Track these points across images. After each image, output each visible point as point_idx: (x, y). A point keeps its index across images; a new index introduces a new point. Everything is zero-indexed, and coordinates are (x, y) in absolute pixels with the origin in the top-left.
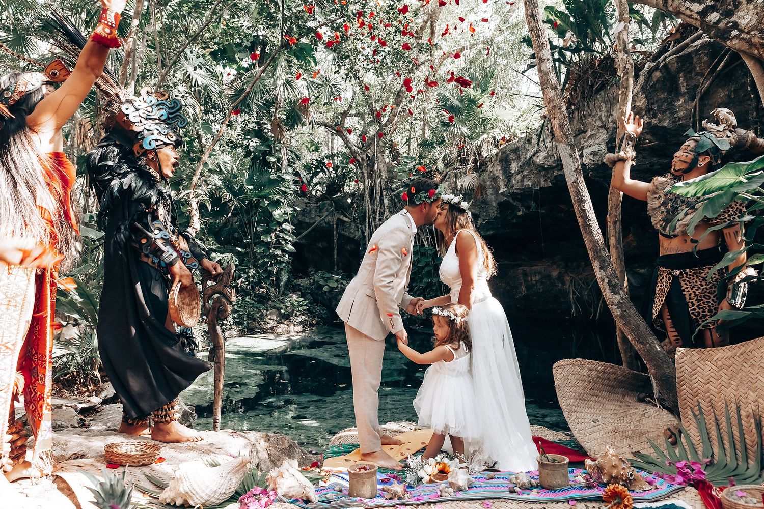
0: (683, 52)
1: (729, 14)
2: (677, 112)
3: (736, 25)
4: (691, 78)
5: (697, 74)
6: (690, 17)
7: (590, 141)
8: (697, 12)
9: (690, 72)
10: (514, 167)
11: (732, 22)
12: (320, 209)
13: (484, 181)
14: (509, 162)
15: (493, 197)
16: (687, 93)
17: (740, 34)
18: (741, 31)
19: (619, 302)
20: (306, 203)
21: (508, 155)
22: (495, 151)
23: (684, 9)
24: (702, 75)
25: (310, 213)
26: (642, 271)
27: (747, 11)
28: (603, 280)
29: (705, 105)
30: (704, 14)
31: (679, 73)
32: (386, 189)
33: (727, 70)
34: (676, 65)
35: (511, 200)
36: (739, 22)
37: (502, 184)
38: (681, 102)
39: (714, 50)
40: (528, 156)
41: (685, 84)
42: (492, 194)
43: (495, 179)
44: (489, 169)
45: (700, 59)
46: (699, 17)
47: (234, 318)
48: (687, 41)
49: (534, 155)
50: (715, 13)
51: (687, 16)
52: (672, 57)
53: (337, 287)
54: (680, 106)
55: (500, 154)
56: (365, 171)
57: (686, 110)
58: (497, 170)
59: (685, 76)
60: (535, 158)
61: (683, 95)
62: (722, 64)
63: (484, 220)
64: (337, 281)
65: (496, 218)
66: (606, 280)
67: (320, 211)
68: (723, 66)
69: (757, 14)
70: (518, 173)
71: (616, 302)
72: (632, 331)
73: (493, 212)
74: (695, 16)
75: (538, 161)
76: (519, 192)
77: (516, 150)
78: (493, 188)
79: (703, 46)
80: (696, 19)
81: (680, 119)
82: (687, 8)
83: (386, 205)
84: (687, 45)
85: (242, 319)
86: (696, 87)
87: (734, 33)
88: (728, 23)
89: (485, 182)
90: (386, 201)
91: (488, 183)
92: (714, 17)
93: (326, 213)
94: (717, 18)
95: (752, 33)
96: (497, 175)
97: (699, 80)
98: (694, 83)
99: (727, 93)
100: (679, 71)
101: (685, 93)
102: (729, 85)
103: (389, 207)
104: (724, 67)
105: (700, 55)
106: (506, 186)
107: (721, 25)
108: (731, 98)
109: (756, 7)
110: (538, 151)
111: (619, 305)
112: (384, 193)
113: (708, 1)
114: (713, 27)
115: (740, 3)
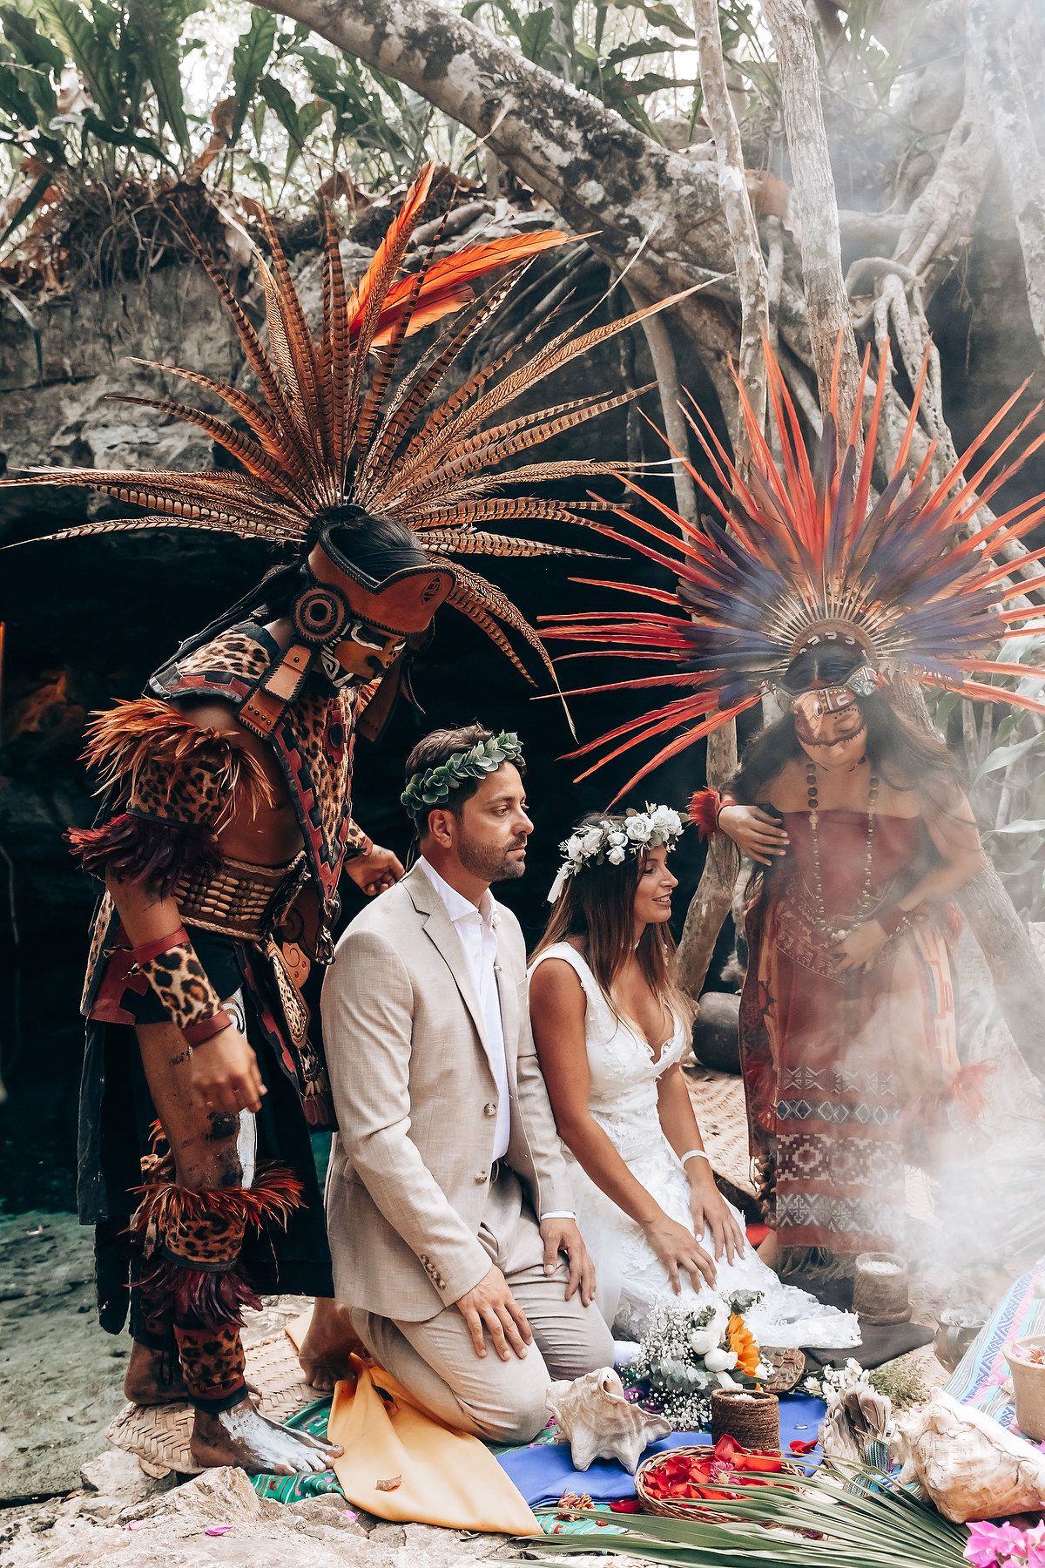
1: (621, 195)
3: (637, 227)
6: (540, 169)
7: (103, 411)
8: (559, 168)
11: (629, 217)
17: (645, 250)
23: (529, 146)
30: (573, 173)
36: (642, 221)
46: (561, 179)
50: (594, 183)
51: (534, 166)
69: (678, 217)
74: (554, 174)
80: (555, 182)
82: (536, 149)
87: (633, 242)
88: (621, 215)
92: (592, 191)
94: (600, 197)
95: (670, 255)
107: (608, 215)
109: (676, 201)
113: (579, 149)
114: (587, 212)
115: (642, 179)
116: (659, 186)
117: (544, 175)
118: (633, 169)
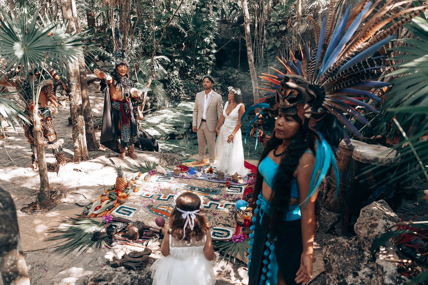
12: (233, 31)
20: (227, 27)
25: (228, 33)
32: (266, 25)
47: (185, 91)
53: (236, 77)
55: (323, 14)
56: (256, 13)
58: (320, 23)
64: (237, 74)
67: (233, 33)
83: (265, 34)
85: (189, 91)
90: (265, 32)
93: (236, 34)
103: (266, 36)
112: (265, 27)
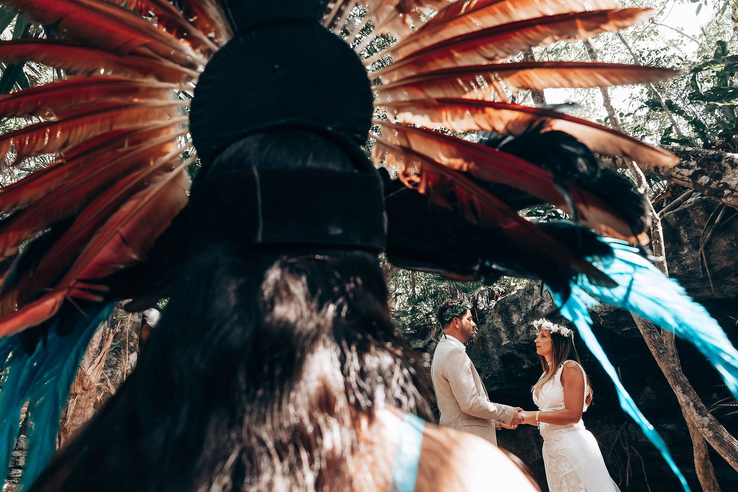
0: (679, 209)
1: (718, 177)
2: (684, 260)
3: (726, 186)
4: (691, 230)
5: (696, 226)
6: (682, 180)
8: (688, 176)
9: (689, 225)
10: (516, 318)
11: (723, 183)
13: (483, 333)
14: (509, 314)
15: (494, 350)
16: (690, 243)
17: (732, 193)
18: (733, 190)
19: (709, 424)
21: (508, 307)
22: (493, 303)
23: (675, 173)
24: (702, 227)
26: (670, 427)
27: (733, 174)
28: (688, 404)
29: (710, 254)
30: (695, 177)
31: (678, 226)
33: (725, 222)
34: (674, 219)
35: (516, 353)
36: (728, 183)
37: (504, 336)
38: (686, 251)
39: (708, 206)
40: (530, 307)
41: (686, 236)
42: (493, 347)
43: (496, 331)
44: (487, 321)
45: (697, 214)
46: (690, 180)
48: (679, 199)
49: (538, 305)
50: (704, 177)
51: (678, 179)
52: (669, 213)
54: (686, 255)
55: (499, 306)
57: (693, 258)
58: (498, 322)
59: (685, 229)
60: (539, 308)
61: (686, 245)
62: (719, 217)
63: (487, 375)
65: (499, 372)
66: (691, 404)
68: (720, 219)
70: (523, 324)
71: (706, 424)
72: (729, 451)
73: (497, 366)
74: (687, 179)
75: (544, 311)
76: (525, 343)
77: (516, 301)
78: (494, 340)
79: (697, 203)
80: (688, 181)
81: (688, 267)
82: (677, 173)
84: (680, 203)
86: (697, 238)
87: (727, 192)
88: (719, 184)
89: (485, 335)
91: (488, 336)
92: (704, 179)
94: (708, 180)
96: (497, 326)
97: (699, 231)
98: (694, 234)
99: (729, 242)
100: (679, 224)
101: (688, 243)
102: (729, 235)
104: (722, 220)
105: (695, 210)
106: (509, 337)
107: (713, 186)
108: (734, 247)
110: (542, 301)
111: (710, 427)
113: (696, 167)
114: (704, 187)
115: (725, 168)
116: (732, 168)
117: (684, 181)
118: (720, 166)
